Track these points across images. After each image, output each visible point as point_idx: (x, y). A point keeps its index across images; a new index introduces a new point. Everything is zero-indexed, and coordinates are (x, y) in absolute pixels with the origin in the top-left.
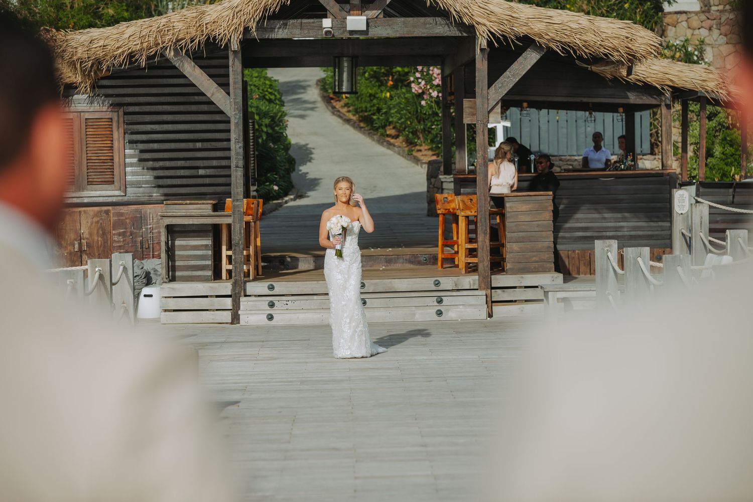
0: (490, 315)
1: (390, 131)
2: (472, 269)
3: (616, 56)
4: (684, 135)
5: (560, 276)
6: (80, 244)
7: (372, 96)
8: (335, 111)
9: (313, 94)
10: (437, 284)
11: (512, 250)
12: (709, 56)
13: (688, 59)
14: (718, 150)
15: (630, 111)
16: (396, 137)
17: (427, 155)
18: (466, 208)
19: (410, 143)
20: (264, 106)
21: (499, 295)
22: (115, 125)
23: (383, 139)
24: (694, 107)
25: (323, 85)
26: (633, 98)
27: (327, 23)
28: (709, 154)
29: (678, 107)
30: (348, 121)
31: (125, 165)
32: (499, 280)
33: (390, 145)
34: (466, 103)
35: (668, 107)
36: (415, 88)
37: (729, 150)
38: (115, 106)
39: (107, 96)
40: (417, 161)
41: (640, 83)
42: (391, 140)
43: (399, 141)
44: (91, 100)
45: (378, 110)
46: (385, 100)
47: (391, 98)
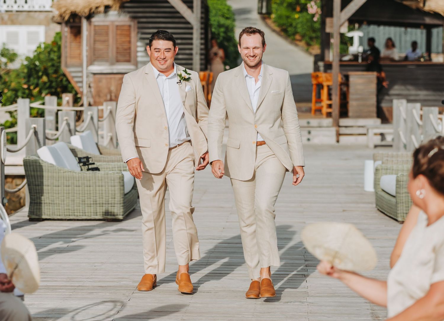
0: (338, 141)
1: (298, 37)
2: (329, 115)
5: (379, 121)
6: (111, 96)
7: (288, 17)
8: (267, 25)
9: (255, 15)
10: (308, 123)
11: (353, 105)
15: (429, 28)
16: (300, 41)
18: (328, 80)
19: (308, 45)
20: (223, 21)
21: (343, 131)
22: (132, 29)
23: (293, 42)
26: (428, 21)
30: (274, 31)
31: (137, 52)
32: (344, 122)
33: (297, 45)
34: (328, 21)
36: (311, 11)
38: (133, 18)
39: (129, 12)
40: (310, 54)
41: (432, 12)
42: (298, 43)
43: (302, 44)
44: (119, 14)
45: (291, 25)
46: (295, 19)
47: (299, 18)
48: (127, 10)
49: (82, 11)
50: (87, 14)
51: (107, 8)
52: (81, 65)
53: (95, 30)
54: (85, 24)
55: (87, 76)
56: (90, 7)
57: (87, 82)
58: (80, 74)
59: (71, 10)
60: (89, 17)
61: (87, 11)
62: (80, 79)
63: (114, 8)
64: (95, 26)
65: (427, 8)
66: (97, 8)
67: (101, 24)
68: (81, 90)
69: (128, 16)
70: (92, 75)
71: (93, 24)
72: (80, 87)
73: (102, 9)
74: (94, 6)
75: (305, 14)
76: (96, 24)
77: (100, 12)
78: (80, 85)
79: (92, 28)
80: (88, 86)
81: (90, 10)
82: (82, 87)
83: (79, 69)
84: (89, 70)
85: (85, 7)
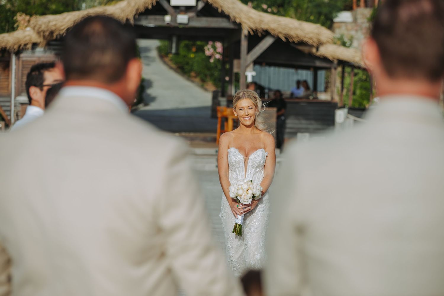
1: (193, 74)
3: (310, 42)
4: (342, 83)
7: (185, 56)
8: (165, 63)
9: (154, 54)
12: (355, 44)
13: (344, 44)
14: (358, 92)
15: (316, 69)
16: (195, 77)
17: (211, 87)
19: (203, 81)
23: (189, 78)
24: (348, 70)
25: (159, 49)
26: (318, 64)
27: (168, 18)
28: (354, 93)
29: (340, 69)
30: (171, 68)
33: (193, 82)
34: (236, 62)
35: (335, 69)
36: (208, 53)
37: (364, 92)
40: (206, 90)
41: (321, 57)
42: (193, 79)
43: (198, 80)
44: (45, 51)
45: (188, 64)
46: (191, 58)
47: (195, 57)
48: (52, 47)
49: (12, 47)
50: (16, 50)
51: (35, 45)
52: (9, 96)
53: (23, 65)
54: (14, 59)
55: (15, 106)
56: (19, 44)
57: (14, 111)
58: (8, 104)
59: (1, 46)
60: (18, 53)
61: (16, 47)
62: (8, 108)
63: (40, 45)
64: (23, 61)
65: (318, 54)
66: (26, 45)
67: (29, 59)
68: (9, 118)
69: (53, 52)
70: (20, 106)
71: (21, 59)
72: (7, 115)
73: (29, 46)
74: (23, 43)
75: (200, 54)
76: (24, 59)
77: (27, 49)
78: (8, 113)
79: (21, 63)
80: (15, 114)
81: (20, 46)
82: (10, 115)
83: (7, 99)
84: (17, 101)
85: (15, 44)
